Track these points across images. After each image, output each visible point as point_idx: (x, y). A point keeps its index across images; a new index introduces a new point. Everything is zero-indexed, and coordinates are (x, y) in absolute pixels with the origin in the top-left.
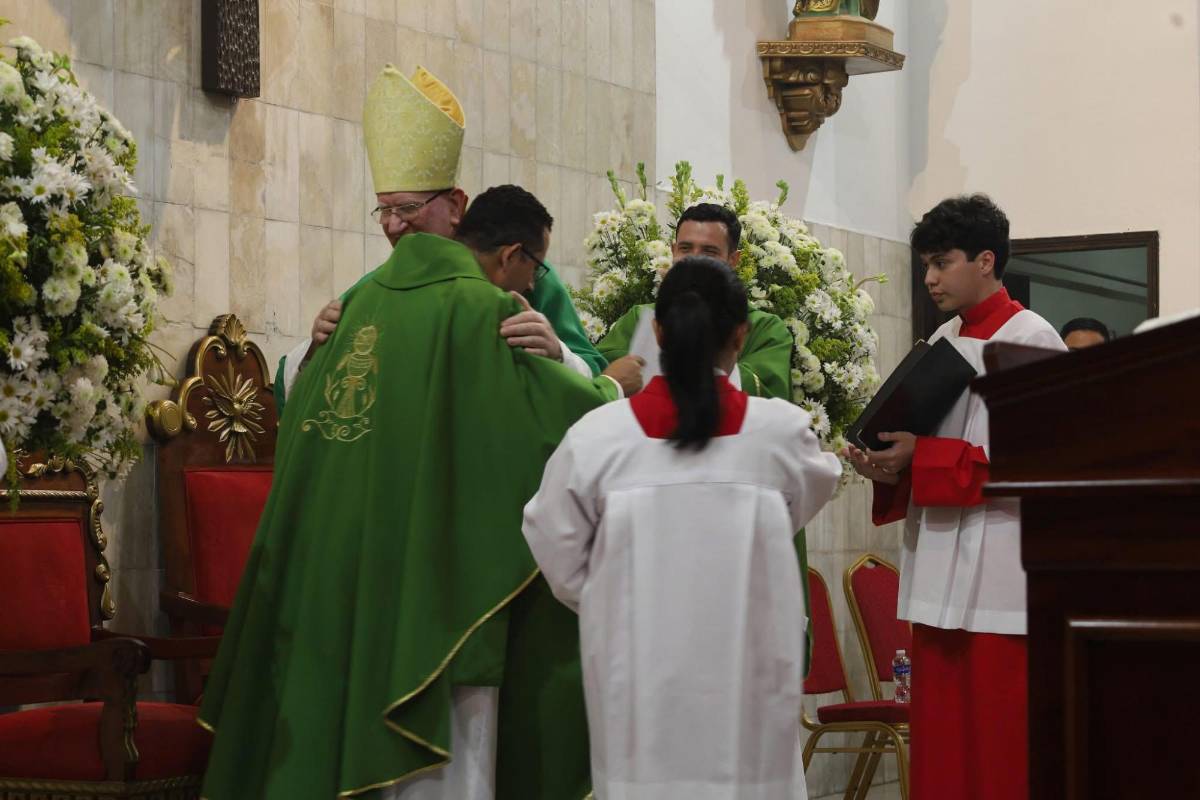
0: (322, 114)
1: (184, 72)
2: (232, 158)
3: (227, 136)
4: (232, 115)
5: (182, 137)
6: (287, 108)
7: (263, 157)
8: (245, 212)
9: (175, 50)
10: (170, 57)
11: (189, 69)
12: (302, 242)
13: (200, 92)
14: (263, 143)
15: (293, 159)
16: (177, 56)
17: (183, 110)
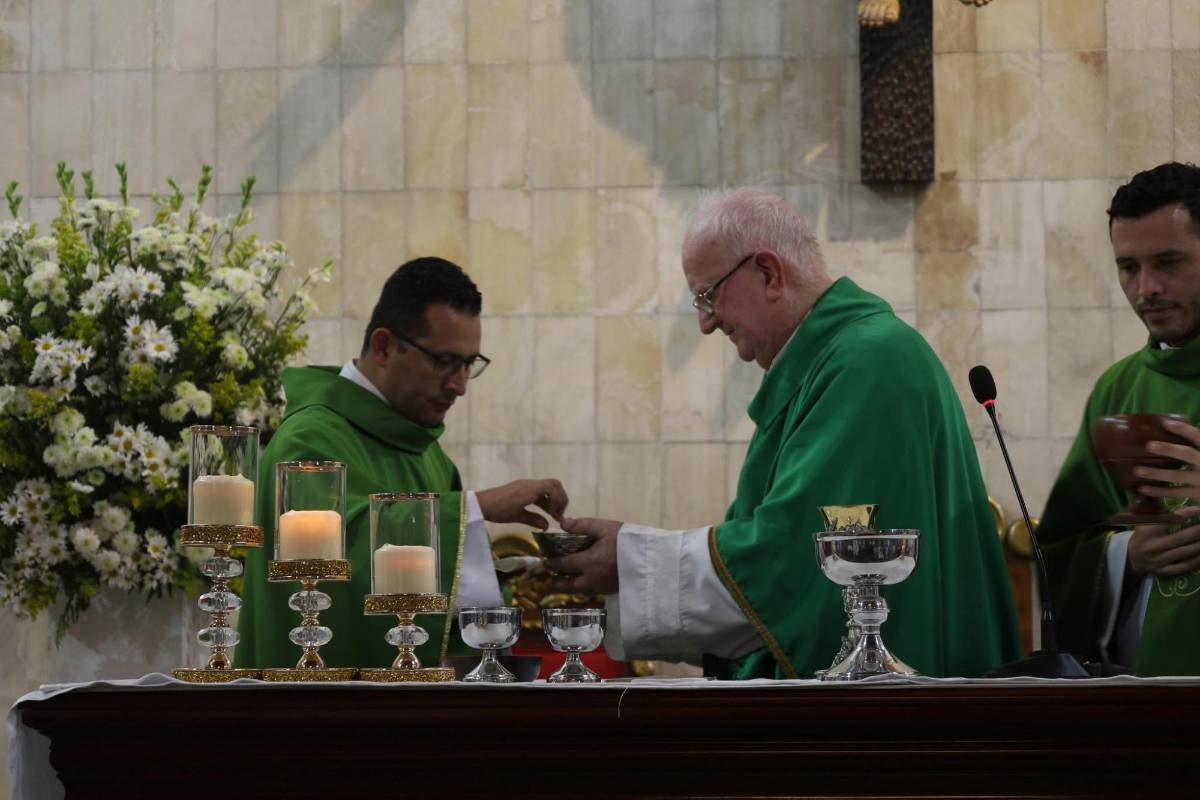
0: (1086, 178)
1: (834, 170)
2: (920, 250)
3: (910, 227)
4: (918, 203)
5: (833, 239)
6: (1020, 180)
7: (974, 241)
8: (944, 306)
9: (818, 150)
10: (810, 157)
11: (842, 166)
12: (1051, 328)
13: (863, 189)
14: (974, 225)
15: (1034, 236)
16: (823, 155)
17: (833, 209)
